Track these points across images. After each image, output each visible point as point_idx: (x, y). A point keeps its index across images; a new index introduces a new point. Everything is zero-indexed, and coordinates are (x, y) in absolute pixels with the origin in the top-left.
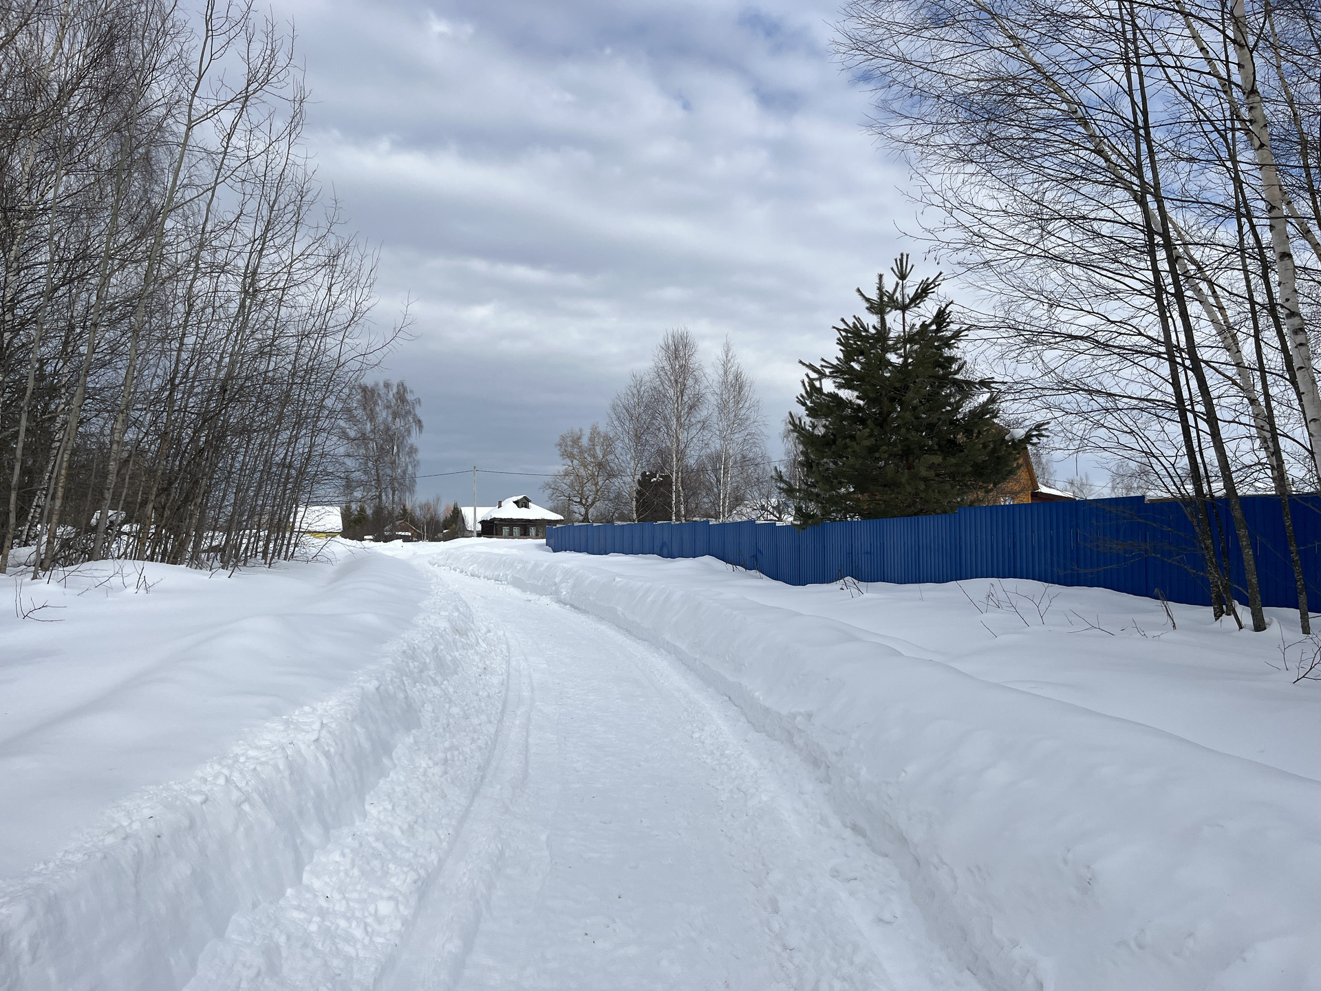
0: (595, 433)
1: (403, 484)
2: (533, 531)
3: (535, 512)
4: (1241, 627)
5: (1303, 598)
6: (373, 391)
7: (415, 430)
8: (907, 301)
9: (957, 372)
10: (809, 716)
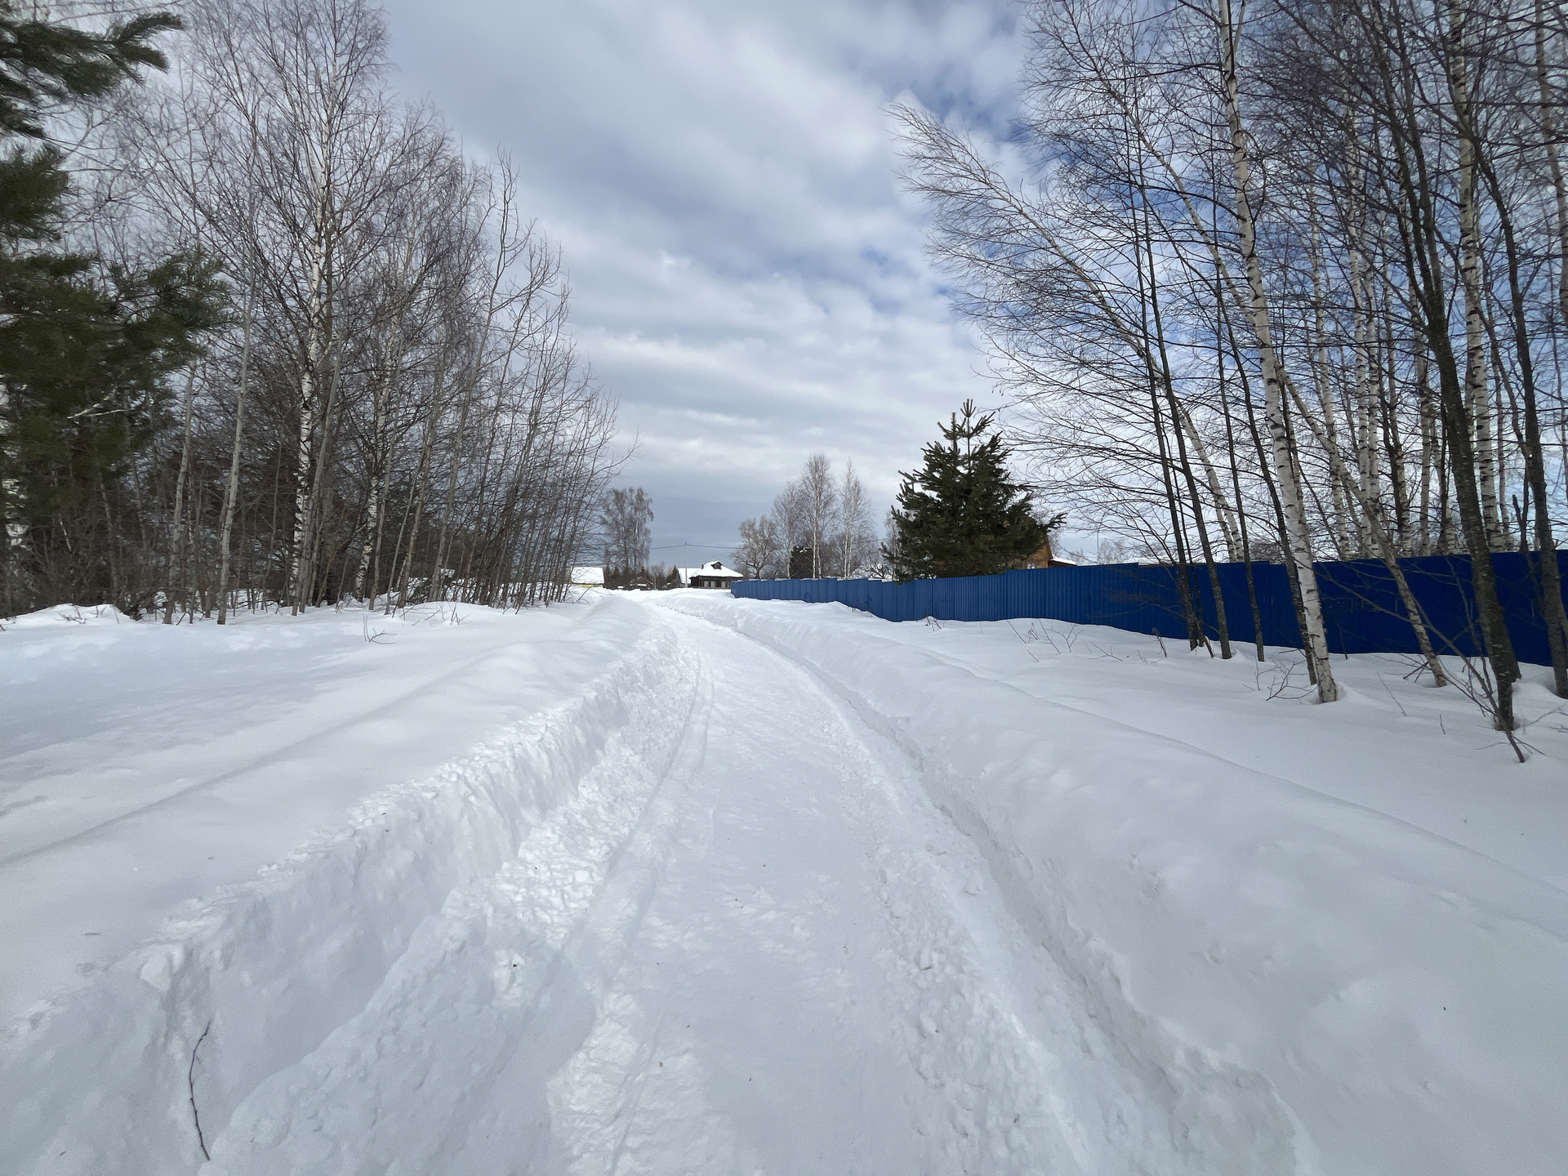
0: (763, 521)
1: (642, 553)
2: (723, 584)
3: (725, 572)
4: (1212, 656)
5: (1259, 636)
6: (622, 494)
7: (648, 518)
8: (971, 431)
9: (1004, 479)
10: (908, 719)
